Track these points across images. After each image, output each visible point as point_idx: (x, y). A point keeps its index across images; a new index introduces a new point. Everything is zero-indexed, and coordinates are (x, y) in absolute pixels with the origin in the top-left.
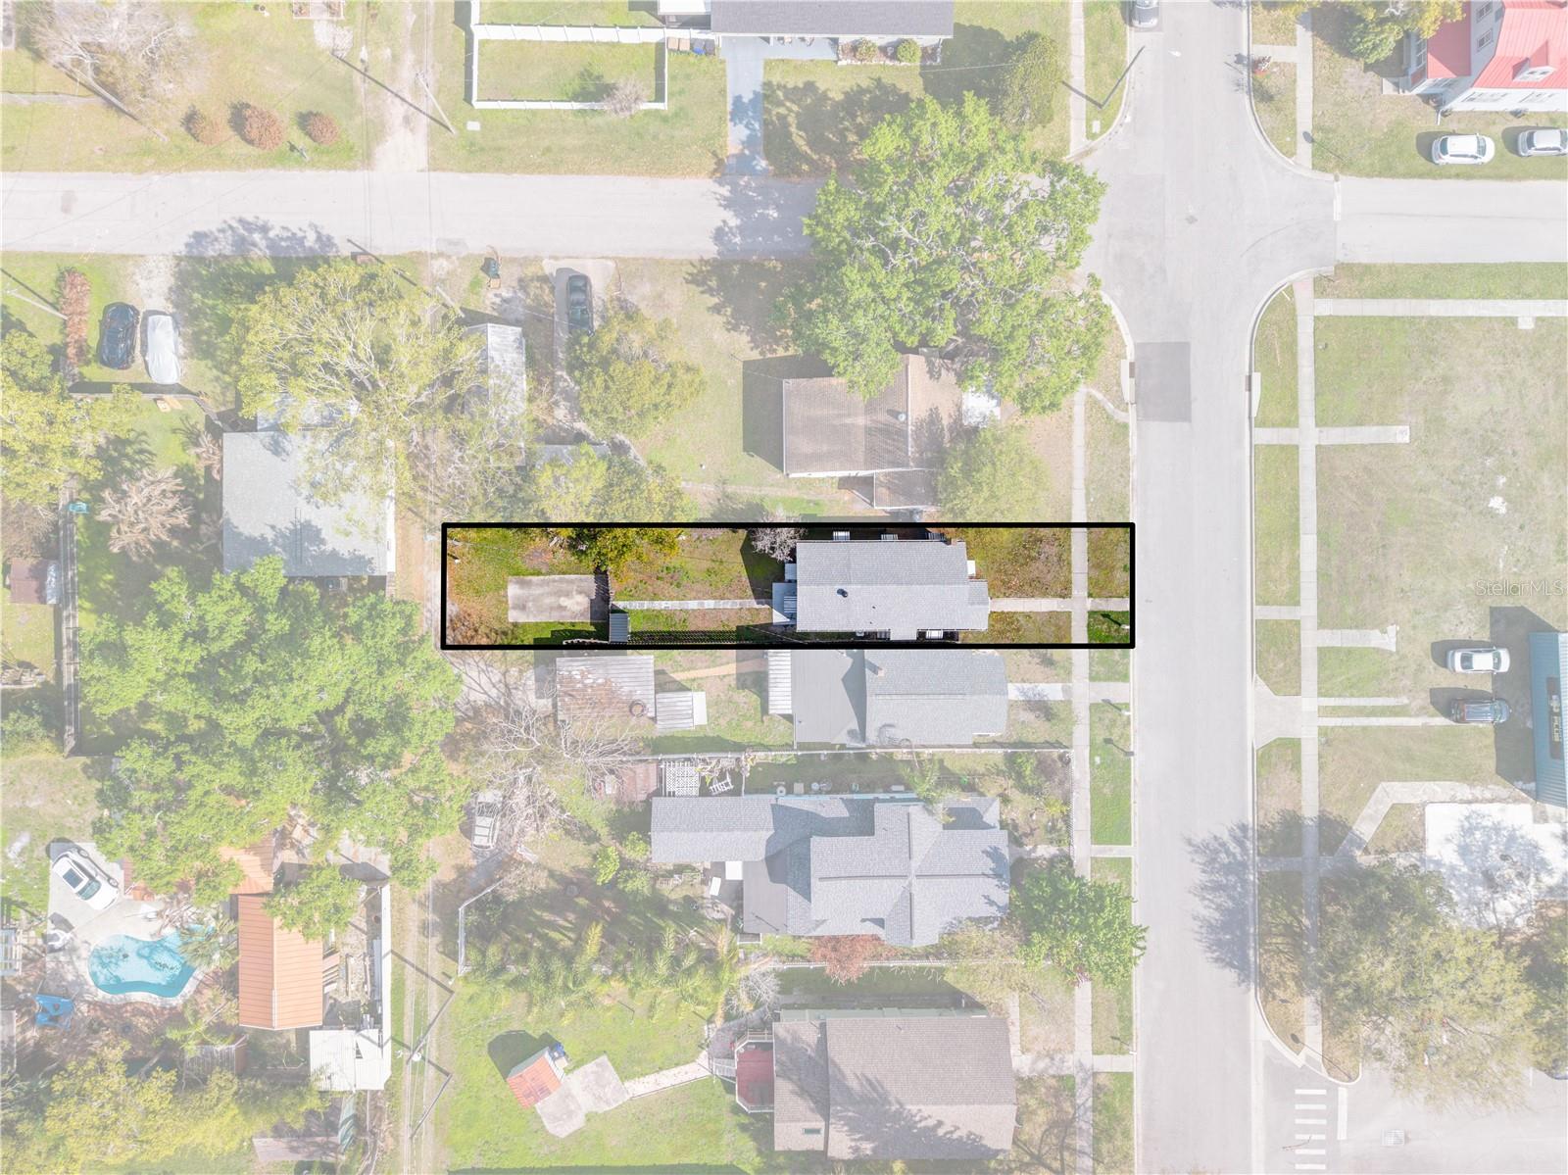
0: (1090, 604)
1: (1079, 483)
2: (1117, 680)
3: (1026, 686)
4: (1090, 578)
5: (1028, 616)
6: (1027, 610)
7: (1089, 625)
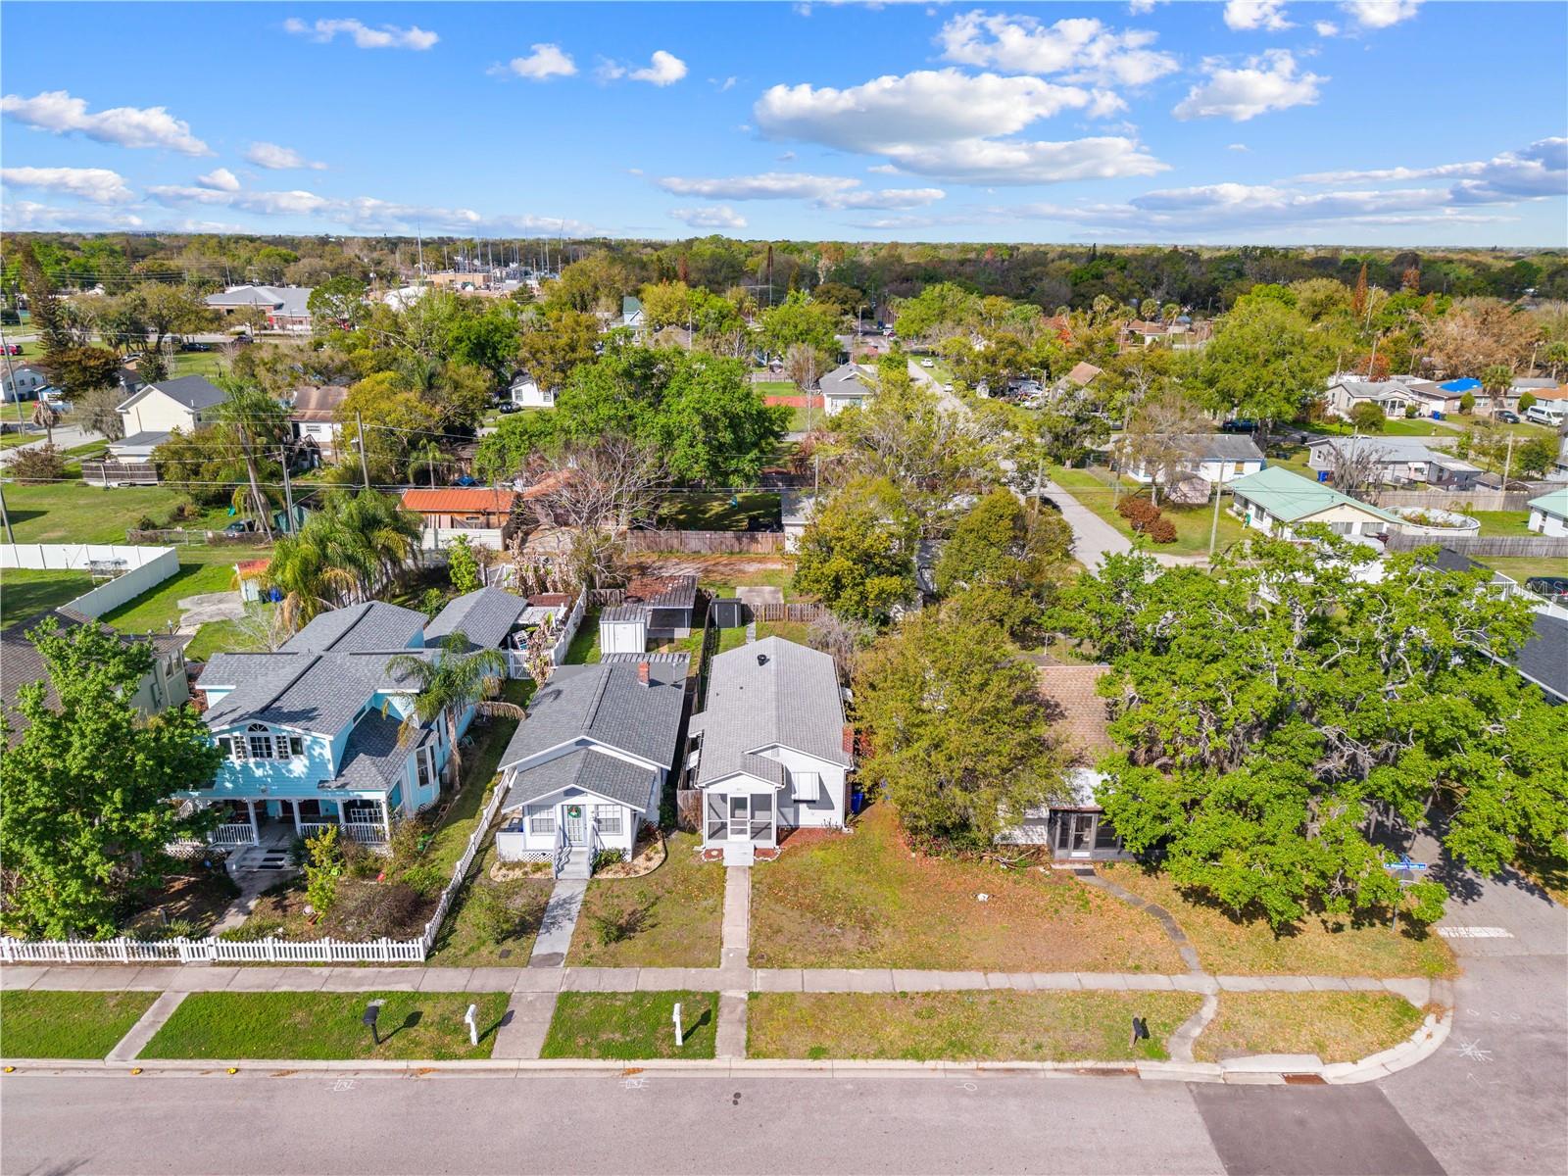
0: (734, 994)
2: (552, 1036)
4: (792, 994)
6: (727, 909)
7: (687, 992)
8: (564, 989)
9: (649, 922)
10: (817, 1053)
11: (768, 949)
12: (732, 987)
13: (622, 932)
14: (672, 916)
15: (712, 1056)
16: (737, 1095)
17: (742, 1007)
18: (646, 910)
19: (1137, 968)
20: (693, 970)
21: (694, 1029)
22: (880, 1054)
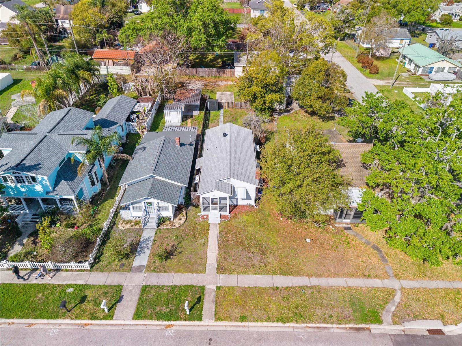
0: (211, 287)
1: (314, 281)
2: (138, 308)
3: (150, 243)
4: (234, 287)
5: (205, 245)
6: (209, 244)
7: (192, 286)
8: (144, 284)
9: (179, 251)
10: (243, 318)
11: (225, 265)
12: (210, 283)
13: (169, 255)
14: (187, 247)
15: (200, 319)
16: (210, 340)
17: (214, 294)
18: (178, 245)
19: (369, 276)
20: (195, 275)
21: (194, 305)
22: (268, 320)
